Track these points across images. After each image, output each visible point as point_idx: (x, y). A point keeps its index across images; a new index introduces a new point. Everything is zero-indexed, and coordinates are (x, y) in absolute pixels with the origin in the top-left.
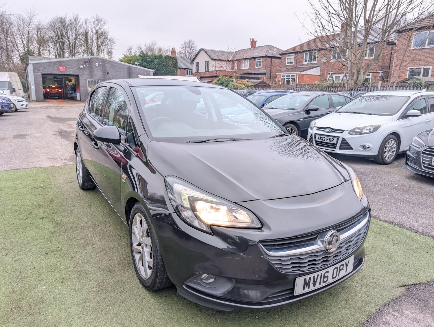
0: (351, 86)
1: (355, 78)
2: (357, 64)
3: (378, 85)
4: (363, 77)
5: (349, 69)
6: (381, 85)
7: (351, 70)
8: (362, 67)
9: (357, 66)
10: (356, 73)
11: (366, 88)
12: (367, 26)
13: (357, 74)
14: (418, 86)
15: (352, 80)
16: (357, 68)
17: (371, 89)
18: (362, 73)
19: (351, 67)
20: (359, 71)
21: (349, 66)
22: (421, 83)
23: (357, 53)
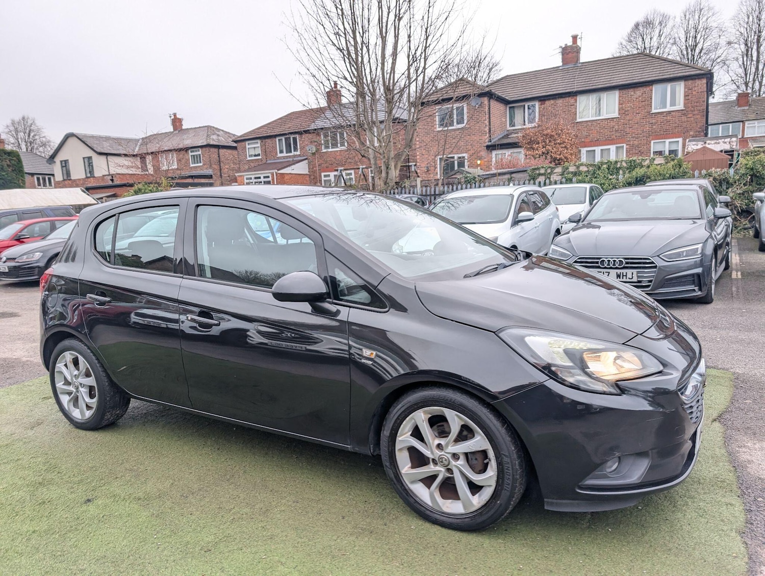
0: (379, 187)
1: (384, 174)
2: (384, 153)
3: (416, 183)
4: (394, 173)
5: (372, 161)
6: (421, 184)
7: (375, 164)
8: (391, 158)
9: (384, 157)
10: (383, 168)
11: (402, 190)
12: (389, 97)
13: (386, 169)
14: (470, 182)
15: (380, 178)
16: (384, 160)
17: (410, 190)
18: (393, 167)
19: (375, 158)
20: (389, 165)
21: (371, 157)
22: (475, 178)
23: (381, 138)
